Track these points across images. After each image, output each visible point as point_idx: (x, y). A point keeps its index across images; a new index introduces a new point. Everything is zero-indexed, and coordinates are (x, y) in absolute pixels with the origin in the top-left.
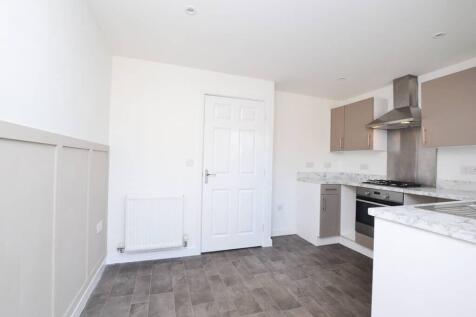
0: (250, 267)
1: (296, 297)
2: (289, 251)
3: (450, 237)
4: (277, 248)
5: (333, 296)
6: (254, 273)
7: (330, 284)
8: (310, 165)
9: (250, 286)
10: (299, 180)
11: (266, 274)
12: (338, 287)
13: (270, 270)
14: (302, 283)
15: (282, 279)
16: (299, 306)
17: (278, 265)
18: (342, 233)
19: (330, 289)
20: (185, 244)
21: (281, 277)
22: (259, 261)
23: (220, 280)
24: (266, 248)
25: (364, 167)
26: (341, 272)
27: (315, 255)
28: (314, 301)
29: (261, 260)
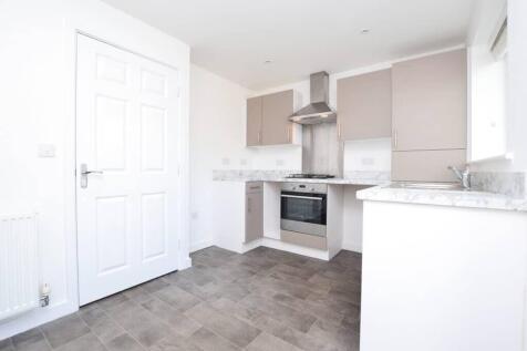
0: (173, 303)
1: (249, 322)
2: (215, 266)
3: (454, 206)
4: (200, 267)
5: (284, 304)
6: (182, 310)
7: (276, 292)
8: (226, 161)
9: (183, 332)
10: (216, 179)
11: (200, 306)
12: (285, 293)
13: (204, 299)
14: (249, 302)
15: (223, 305)
16: (259, 332)
17: (210, 289)
18: (265, 234)
19: (280, 297)
20: (46, 301)
21: (221, 303)
22: (181, 291)
23: (132, 341)
24: (184, 271)
25: (280, 163)
26: (279, 275)
27: (246, 264)
28: (271, 319)
29: (185, 289)
